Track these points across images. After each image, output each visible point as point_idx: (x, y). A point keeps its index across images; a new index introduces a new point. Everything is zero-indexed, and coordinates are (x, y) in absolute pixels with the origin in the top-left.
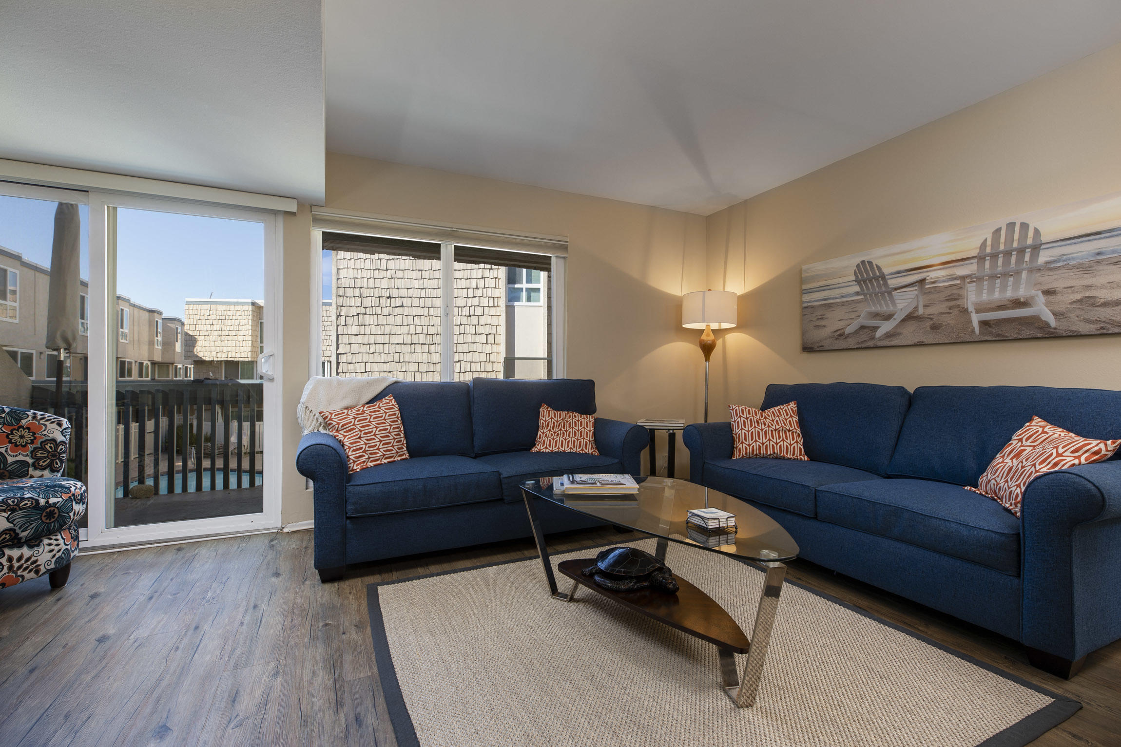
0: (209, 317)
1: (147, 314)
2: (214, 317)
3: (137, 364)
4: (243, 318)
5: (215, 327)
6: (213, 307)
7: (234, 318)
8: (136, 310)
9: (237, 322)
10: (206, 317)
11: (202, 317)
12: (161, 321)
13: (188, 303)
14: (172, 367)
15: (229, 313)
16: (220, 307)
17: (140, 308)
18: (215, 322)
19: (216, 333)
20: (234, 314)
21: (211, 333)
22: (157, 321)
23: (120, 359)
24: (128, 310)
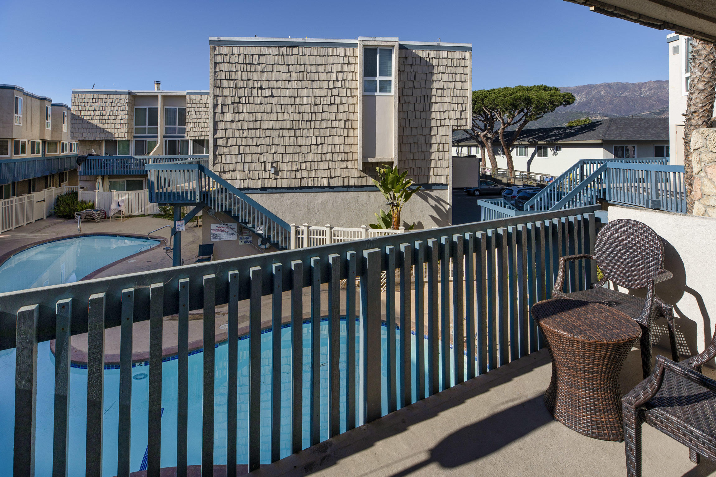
0: (92, 104)
1: (39, 101)
2: (96, 104)
3: (30, 143)
4: (121, 105)
5: (97, 113)
6: (96, 96)
7: (113, 105)
8: (29, 98)
9: (116, 108)
10: (89, 104)
11: (86, 104)
12: (51, 107)
13: (74, 92)
14: (60, 144)
15: (109, 101)
16: (102, 96)
17: (33, 96)
18: (97, 108)
19: (98, 118)
20: (114, 102)
21: (93, 117)
22: (47, 108)
23: (15, 139)
24: (22, 98)
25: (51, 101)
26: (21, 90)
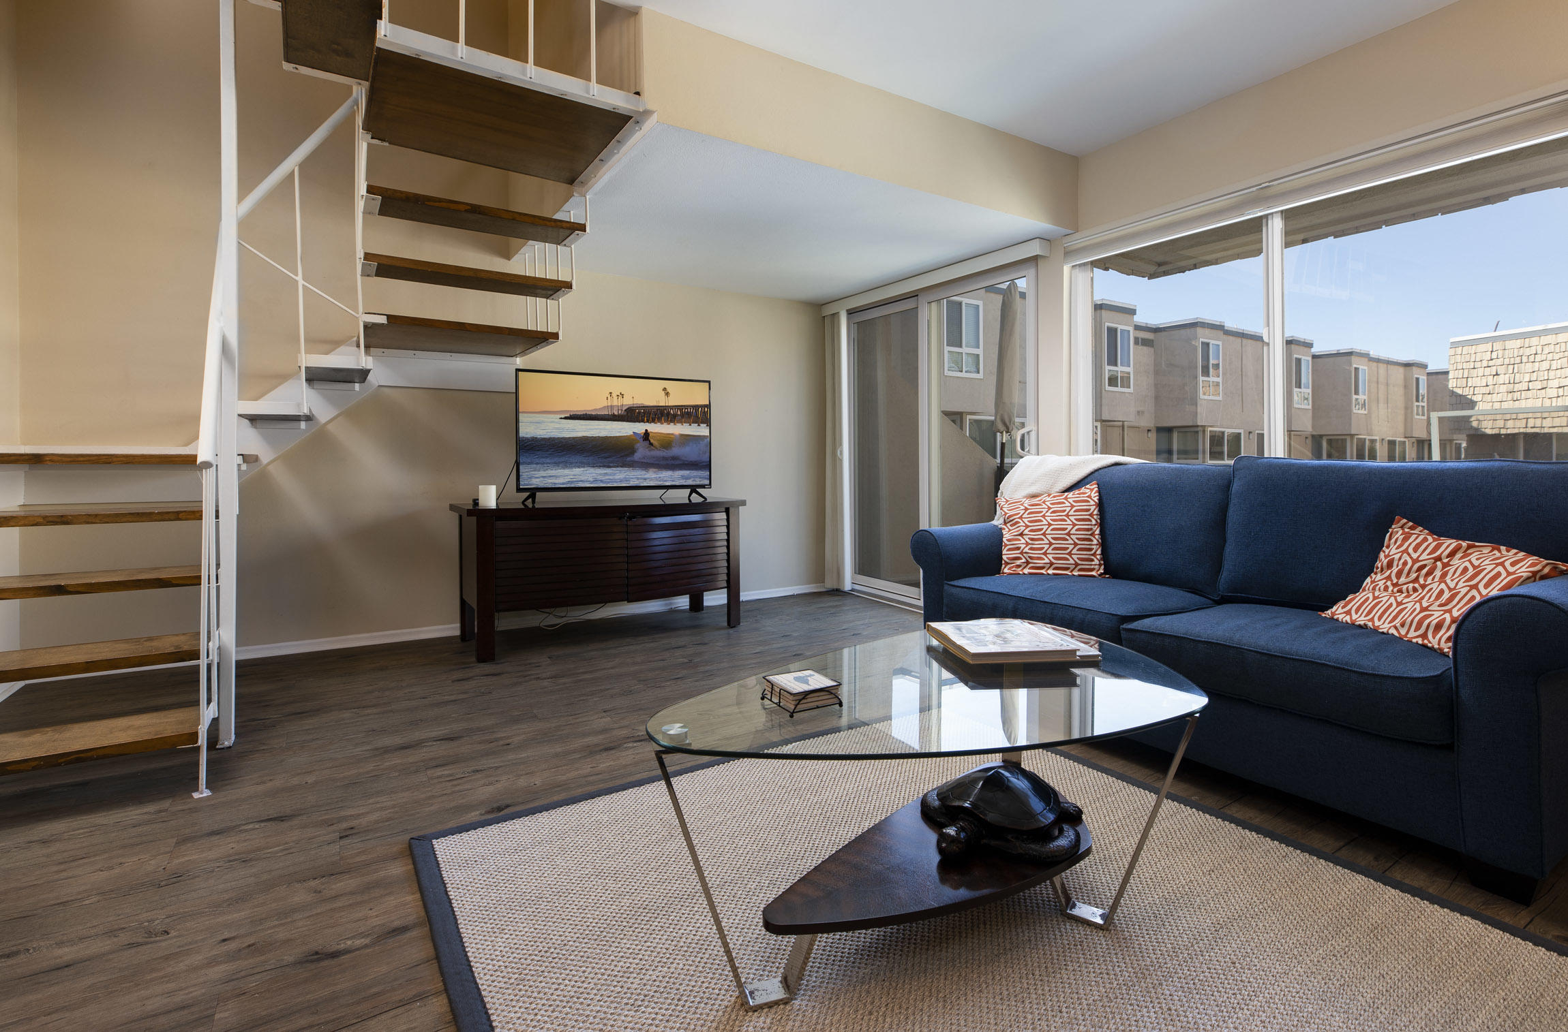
0: (1491, 363)
1: (1401, 370)
2: (1499, 362)
3: (1386, 445)
4: (1557, 356)
5: (1501, 379)
6: (1497, 346)
7: (1538, 358)
8: (1382, 367)
9: (1545, 365)
10: (1485, 363)
11: (1478, 365)
12: (1425, 378)
13: (1455, 345)
15: (1528, 352)
16: (1510, 344)
17: (1389, 363)
18: (1501, 370)
19: (1503, 389)
20: (1539, 352)
21: (1494, 389)
22: (1417, 379)
23: (1356, 437)
24: (1366, 368)
25: (1425, 366)
26: (1366, 356)
